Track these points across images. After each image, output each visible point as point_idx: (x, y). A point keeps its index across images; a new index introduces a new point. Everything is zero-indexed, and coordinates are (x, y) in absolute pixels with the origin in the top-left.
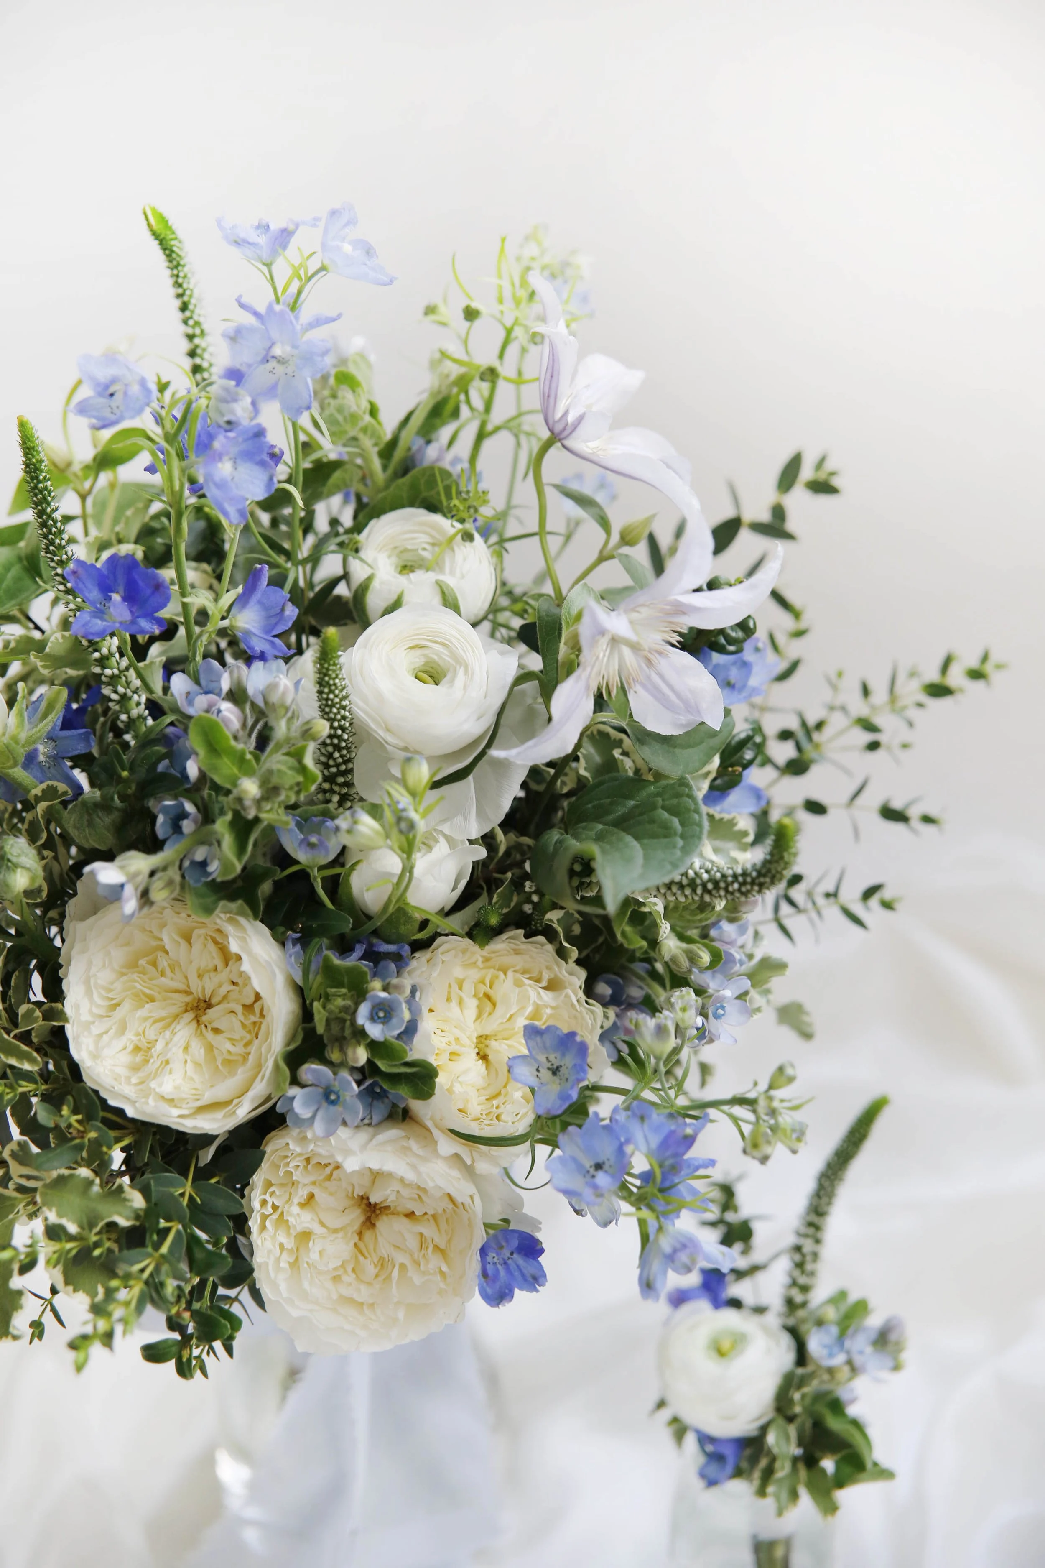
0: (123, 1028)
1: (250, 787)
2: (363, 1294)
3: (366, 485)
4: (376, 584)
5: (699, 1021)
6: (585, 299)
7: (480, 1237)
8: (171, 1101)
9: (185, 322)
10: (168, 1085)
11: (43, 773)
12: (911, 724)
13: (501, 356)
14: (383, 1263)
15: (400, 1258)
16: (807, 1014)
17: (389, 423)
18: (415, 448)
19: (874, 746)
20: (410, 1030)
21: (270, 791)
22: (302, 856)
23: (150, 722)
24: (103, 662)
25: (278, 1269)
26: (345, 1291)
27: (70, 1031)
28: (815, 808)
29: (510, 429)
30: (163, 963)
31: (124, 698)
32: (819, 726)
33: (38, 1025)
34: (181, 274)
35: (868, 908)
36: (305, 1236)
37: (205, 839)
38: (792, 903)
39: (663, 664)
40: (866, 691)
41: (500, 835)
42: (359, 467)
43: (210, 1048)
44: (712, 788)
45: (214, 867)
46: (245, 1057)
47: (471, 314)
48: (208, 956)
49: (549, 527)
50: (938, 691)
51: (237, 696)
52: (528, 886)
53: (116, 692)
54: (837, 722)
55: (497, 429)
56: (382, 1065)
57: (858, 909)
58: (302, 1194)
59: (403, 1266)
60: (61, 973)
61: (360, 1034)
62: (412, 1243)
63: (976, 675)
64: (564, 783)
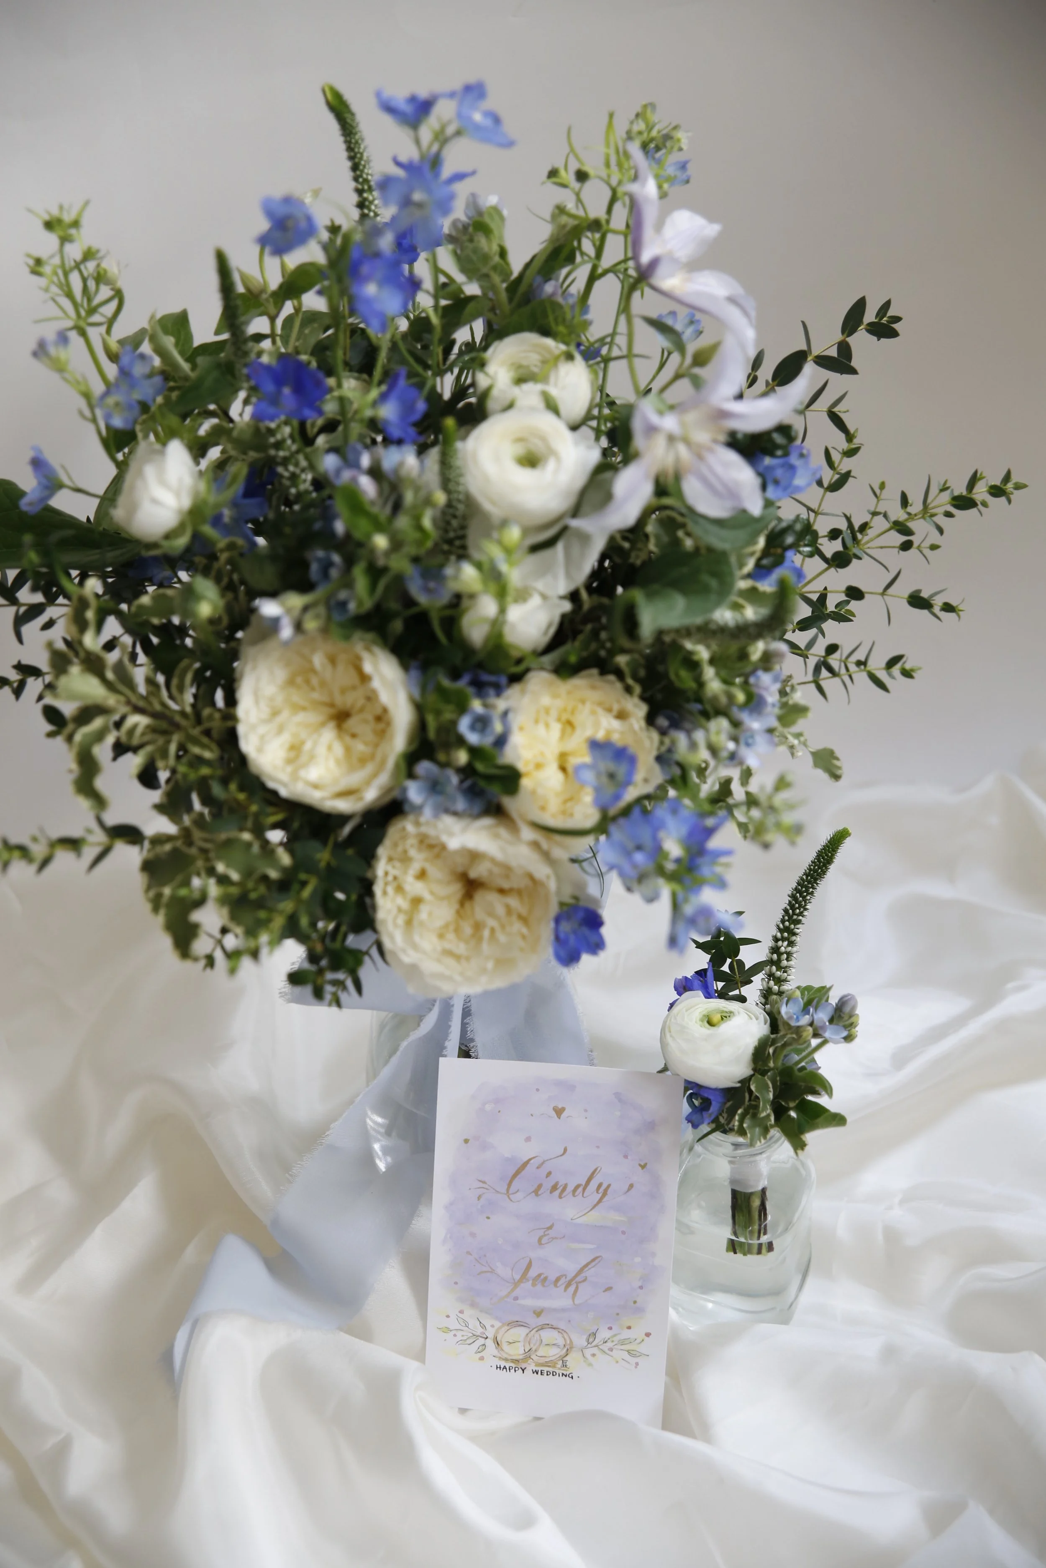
0: (280, 730)
1: (381, 541)
2: (461, 948)
3: (495, 314)
4: (495, 392)
5: (731, 746)
6: (683, 166)
7: (554, 909)
8: (316, 786)
9: (356, 179)
10: (315, 773)
11: (227, 530)
12: (941, 531)
13: (609, 211)
14: (478, 927)
15: (491, 922)
16: (837, 759)
17: (516, 265)
18: (535, 284)
19: (906, 546)
20: (501, 741)
21: (396, 545)
22: (422, 599)
23: (314, 495)
24: (279, 445)
25: (395, 925)
26: (447, 946)
27: (241, 729)
28: (854, 593)
29: (615, 273)
30: (315, 681)
31: (294, 477)
32: (864, 527)
33: (216, 724)
34: (353, 141)
35: (891, 675)
36: (417, 901)
37: (348, 583)
38: (830, 669)
39: (711, 459)
40: (905, 501)
41: (584, 595)
42: (491, 300)
43: (348, 750)
44: (758, 565)
45: (352, 606)
46: (372, 757)
47: (582, 176)
48: (350, 678)
49: (637, 350)
50: (964, 503)
51: (375, 472)
52: (603, 635)
53: (287, 470)
54: (879, 524)
55: (606, 272)
56: (480, 767)
57: (882, 675)
58: (416, 867)
59: (493, 930)
60: (236, 685)
61: (461, 741)
62: (500, 910)
63: (997, 491)
64: (637, 557)
